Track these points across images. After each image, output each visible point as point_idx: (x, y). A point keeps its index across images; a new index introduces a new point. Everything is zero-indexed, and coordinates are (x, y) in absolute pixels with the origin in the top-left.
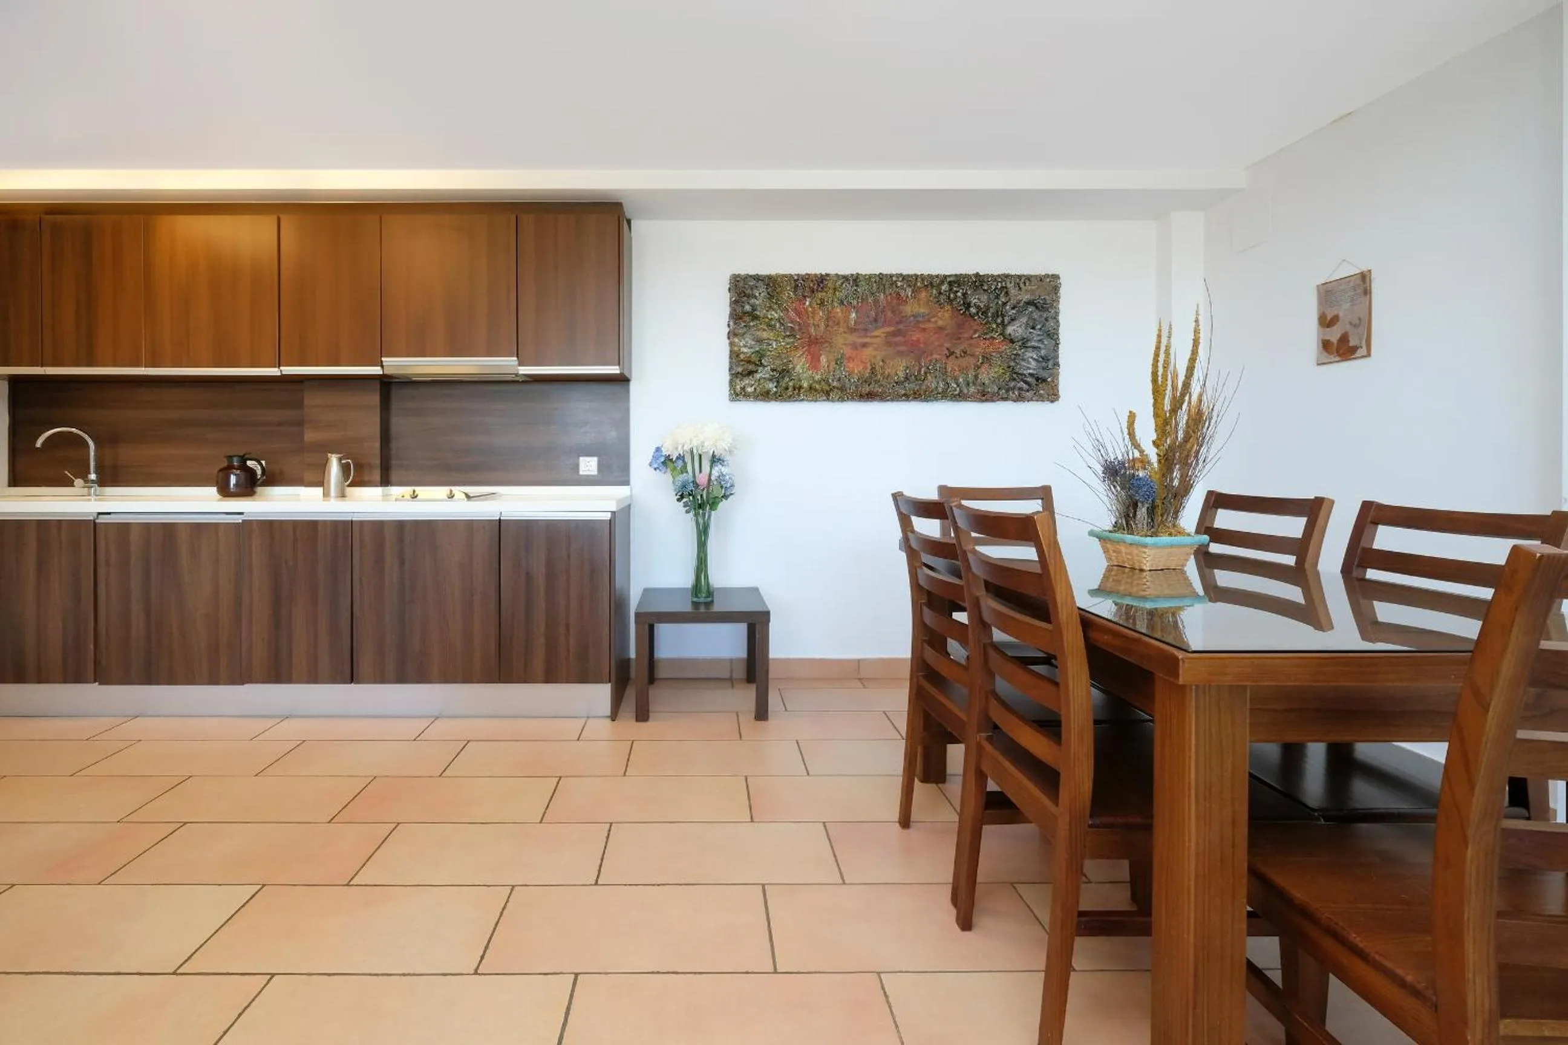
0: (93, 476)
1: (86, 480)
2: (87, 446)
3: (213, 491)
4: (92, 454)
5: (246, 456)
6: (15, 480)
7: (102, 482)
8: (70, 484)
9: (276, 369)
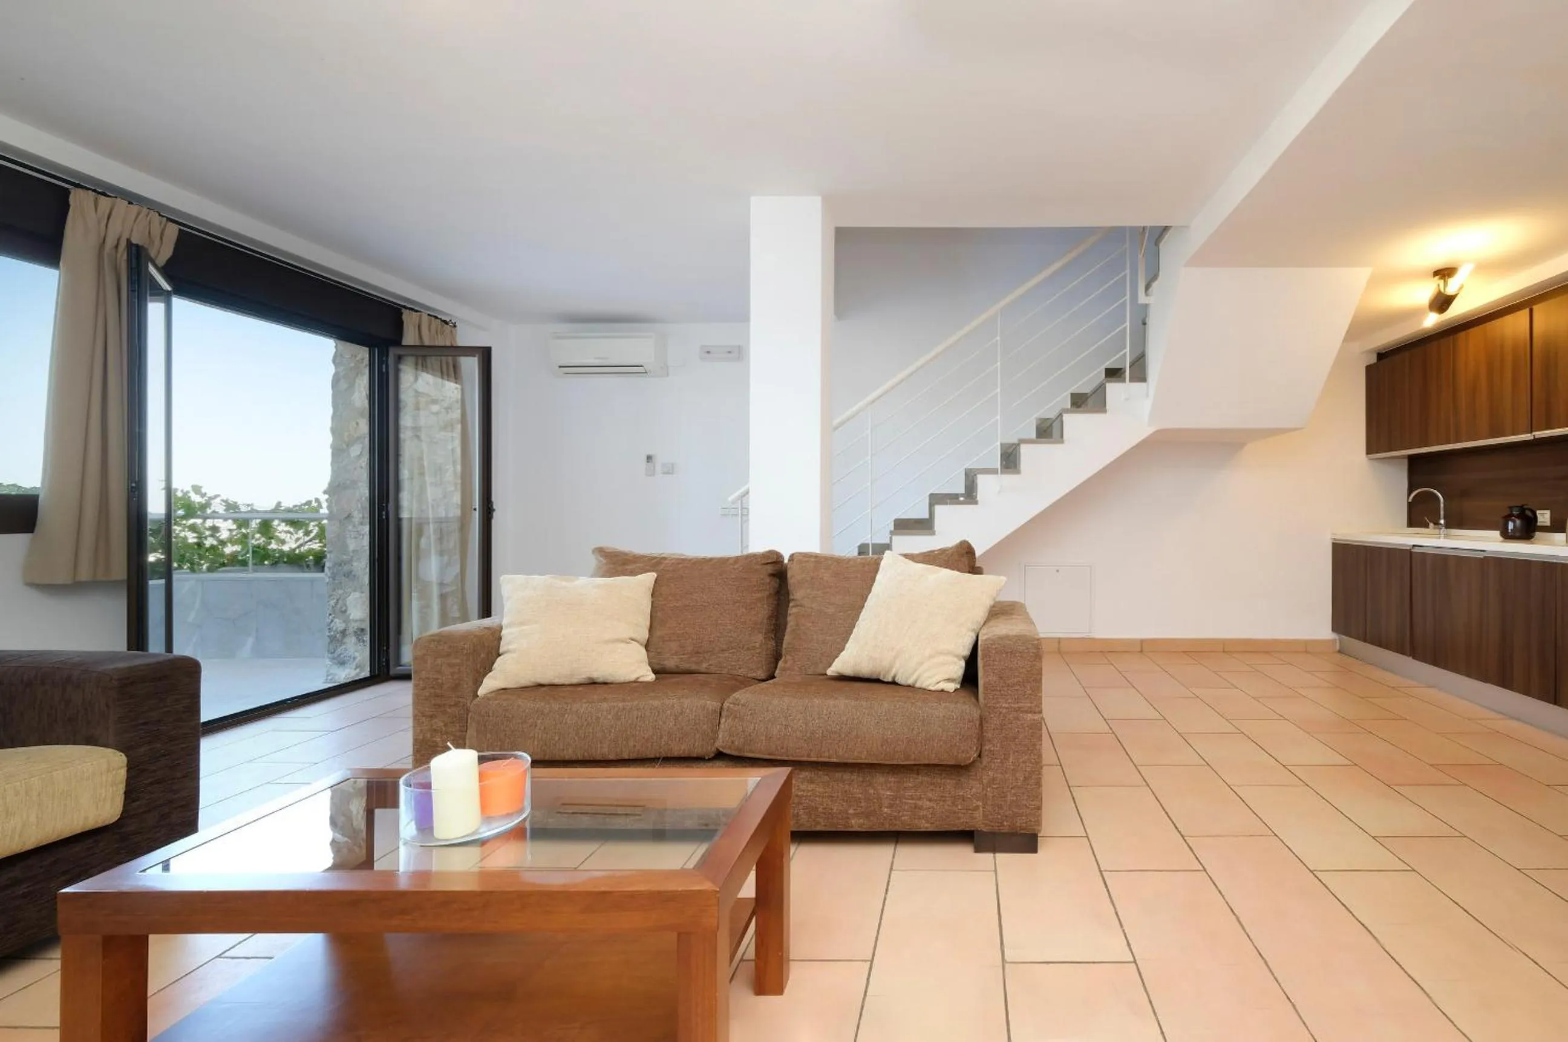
0: (1442, 522)
1: (1437, 523)
2: (1438, 498)
3: (1496, 534)
4: (1442, 505)
5: (1525, 507)
6: (1411, 523)
7: (1448, 525)
8: (1427, 526)
9: (1529, 435)
